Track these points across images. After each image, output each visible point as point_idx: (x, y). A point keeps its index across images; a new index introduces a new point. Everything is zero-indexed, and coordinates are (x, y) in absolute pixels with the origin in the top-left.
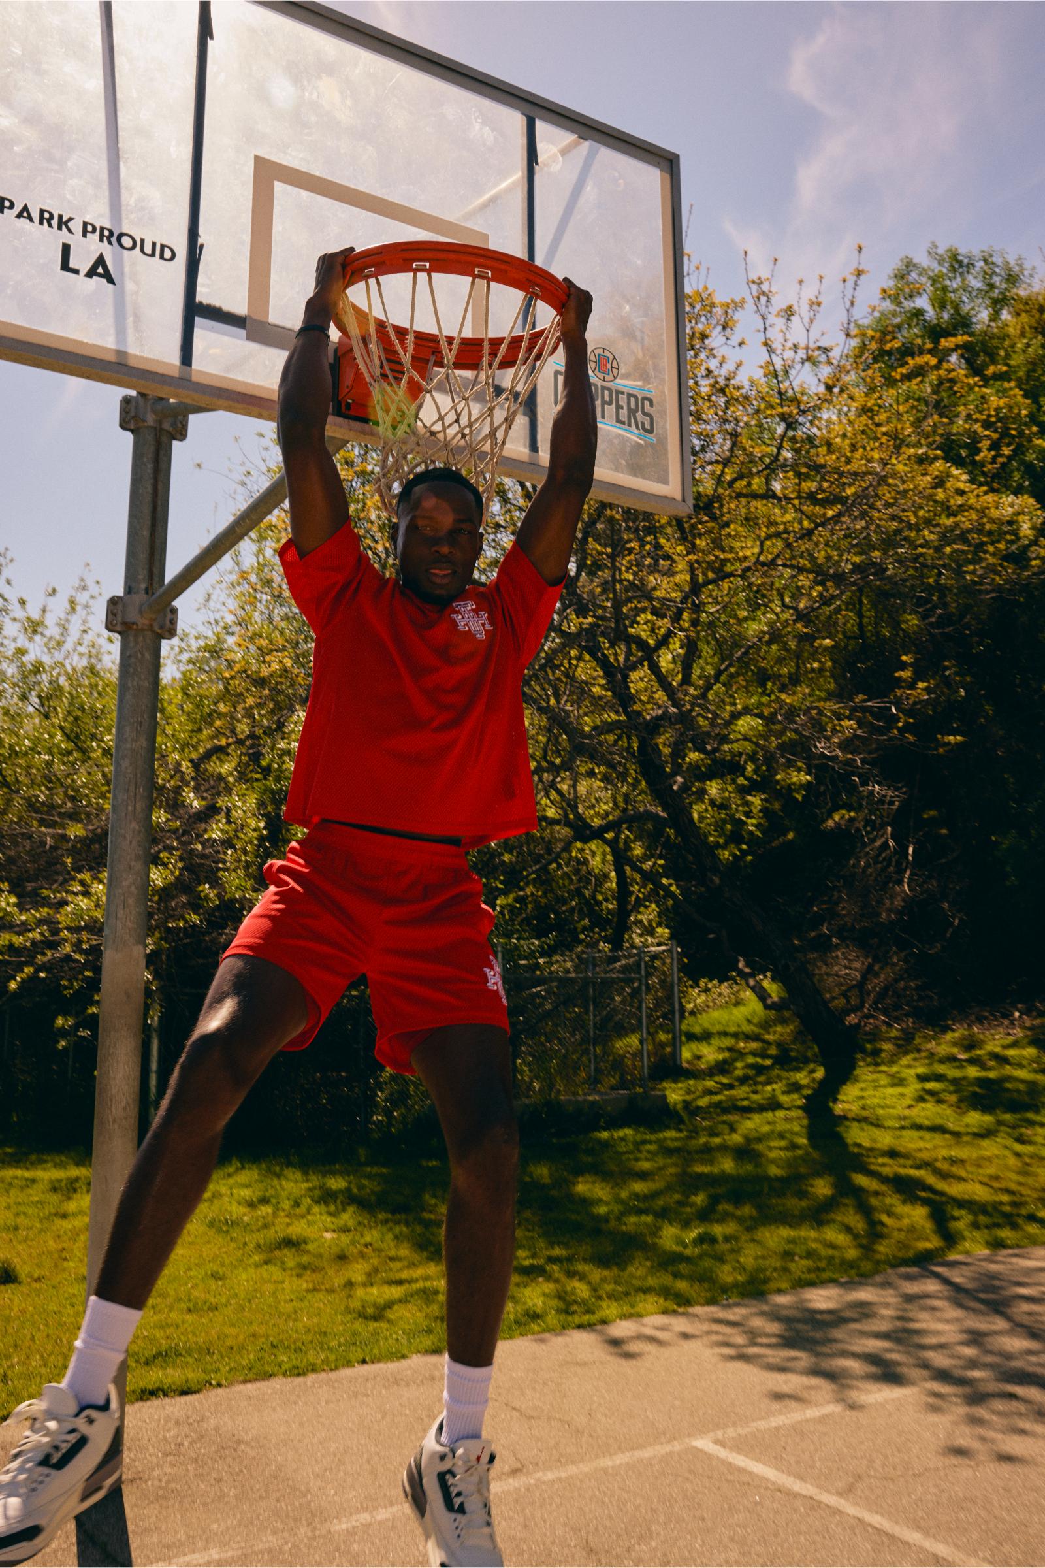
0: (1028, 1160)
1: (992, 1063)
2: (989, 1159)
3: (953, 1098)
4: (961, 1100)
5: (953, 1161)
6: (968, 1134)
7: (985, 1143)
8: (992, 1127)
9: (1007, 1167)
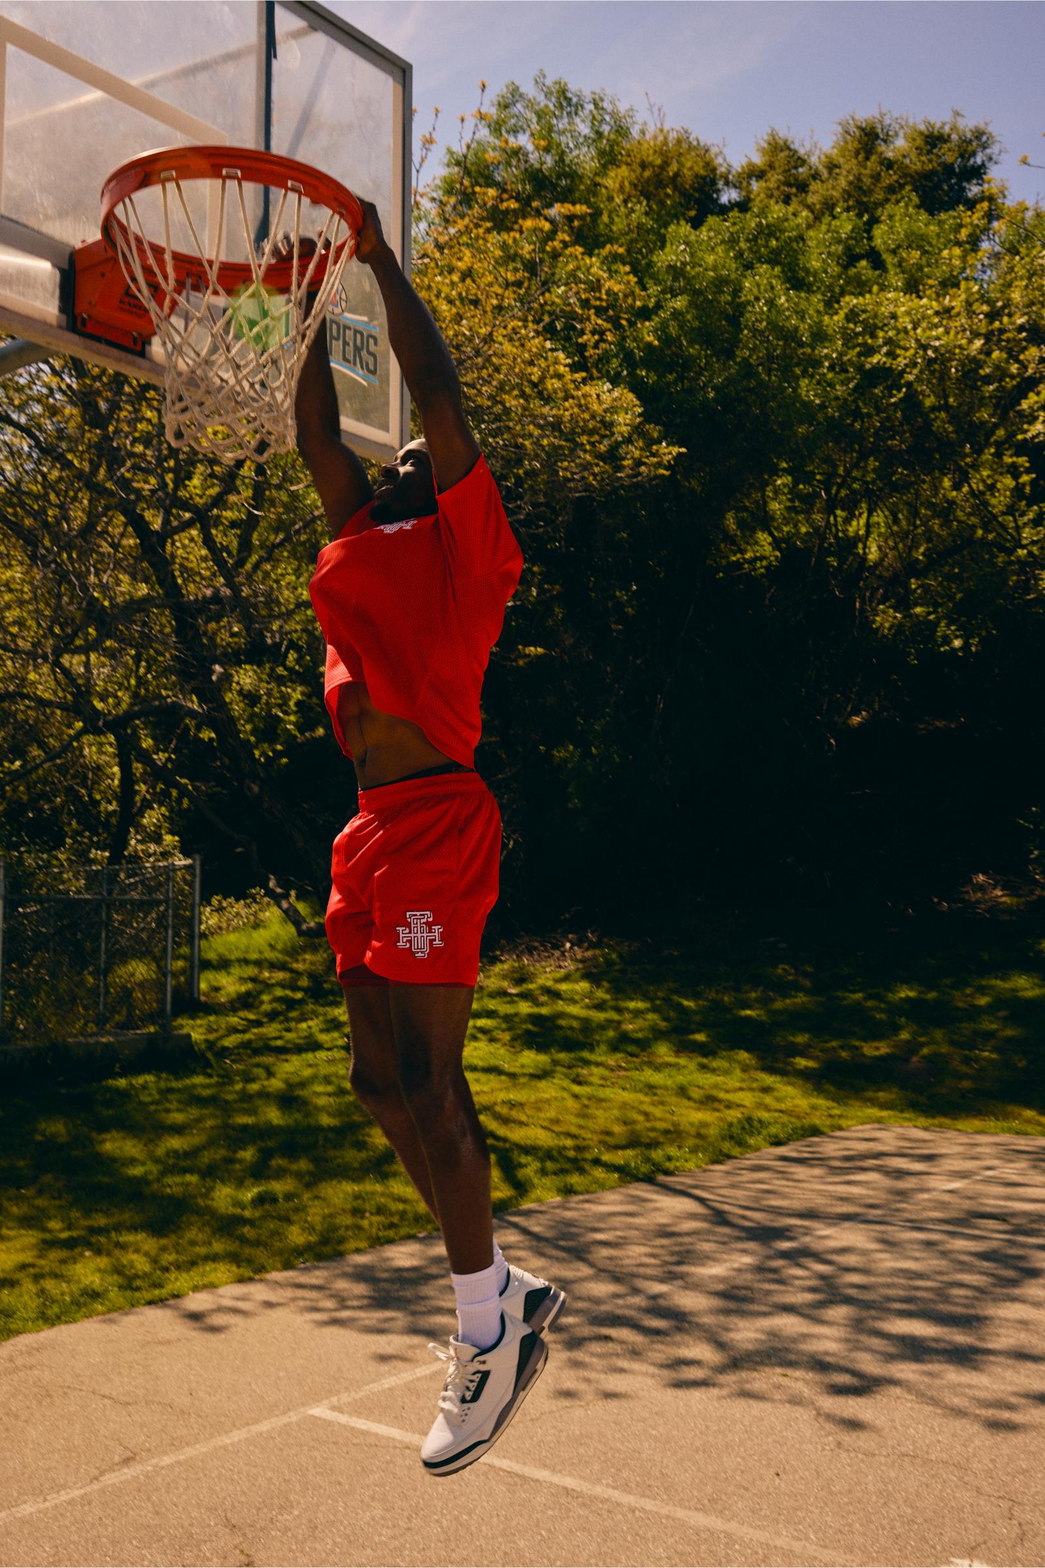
0: (586, 1102)
1: (544, 999)
2: (548, 1102)
3: (506, 1037)
4: (514, 1039)
5: (512, 1105)
6: (524, 1075)
7: (543, 1084)
8: (548, 1067)
9: (566, 1109)
